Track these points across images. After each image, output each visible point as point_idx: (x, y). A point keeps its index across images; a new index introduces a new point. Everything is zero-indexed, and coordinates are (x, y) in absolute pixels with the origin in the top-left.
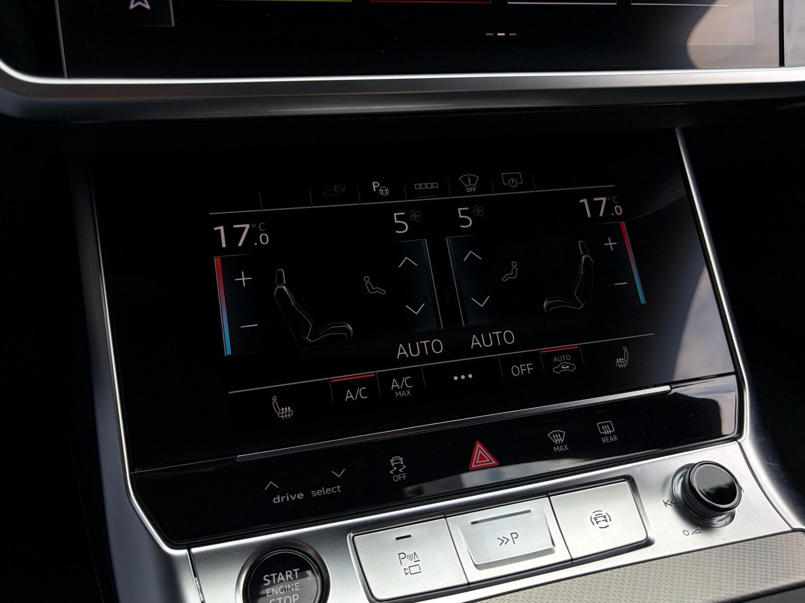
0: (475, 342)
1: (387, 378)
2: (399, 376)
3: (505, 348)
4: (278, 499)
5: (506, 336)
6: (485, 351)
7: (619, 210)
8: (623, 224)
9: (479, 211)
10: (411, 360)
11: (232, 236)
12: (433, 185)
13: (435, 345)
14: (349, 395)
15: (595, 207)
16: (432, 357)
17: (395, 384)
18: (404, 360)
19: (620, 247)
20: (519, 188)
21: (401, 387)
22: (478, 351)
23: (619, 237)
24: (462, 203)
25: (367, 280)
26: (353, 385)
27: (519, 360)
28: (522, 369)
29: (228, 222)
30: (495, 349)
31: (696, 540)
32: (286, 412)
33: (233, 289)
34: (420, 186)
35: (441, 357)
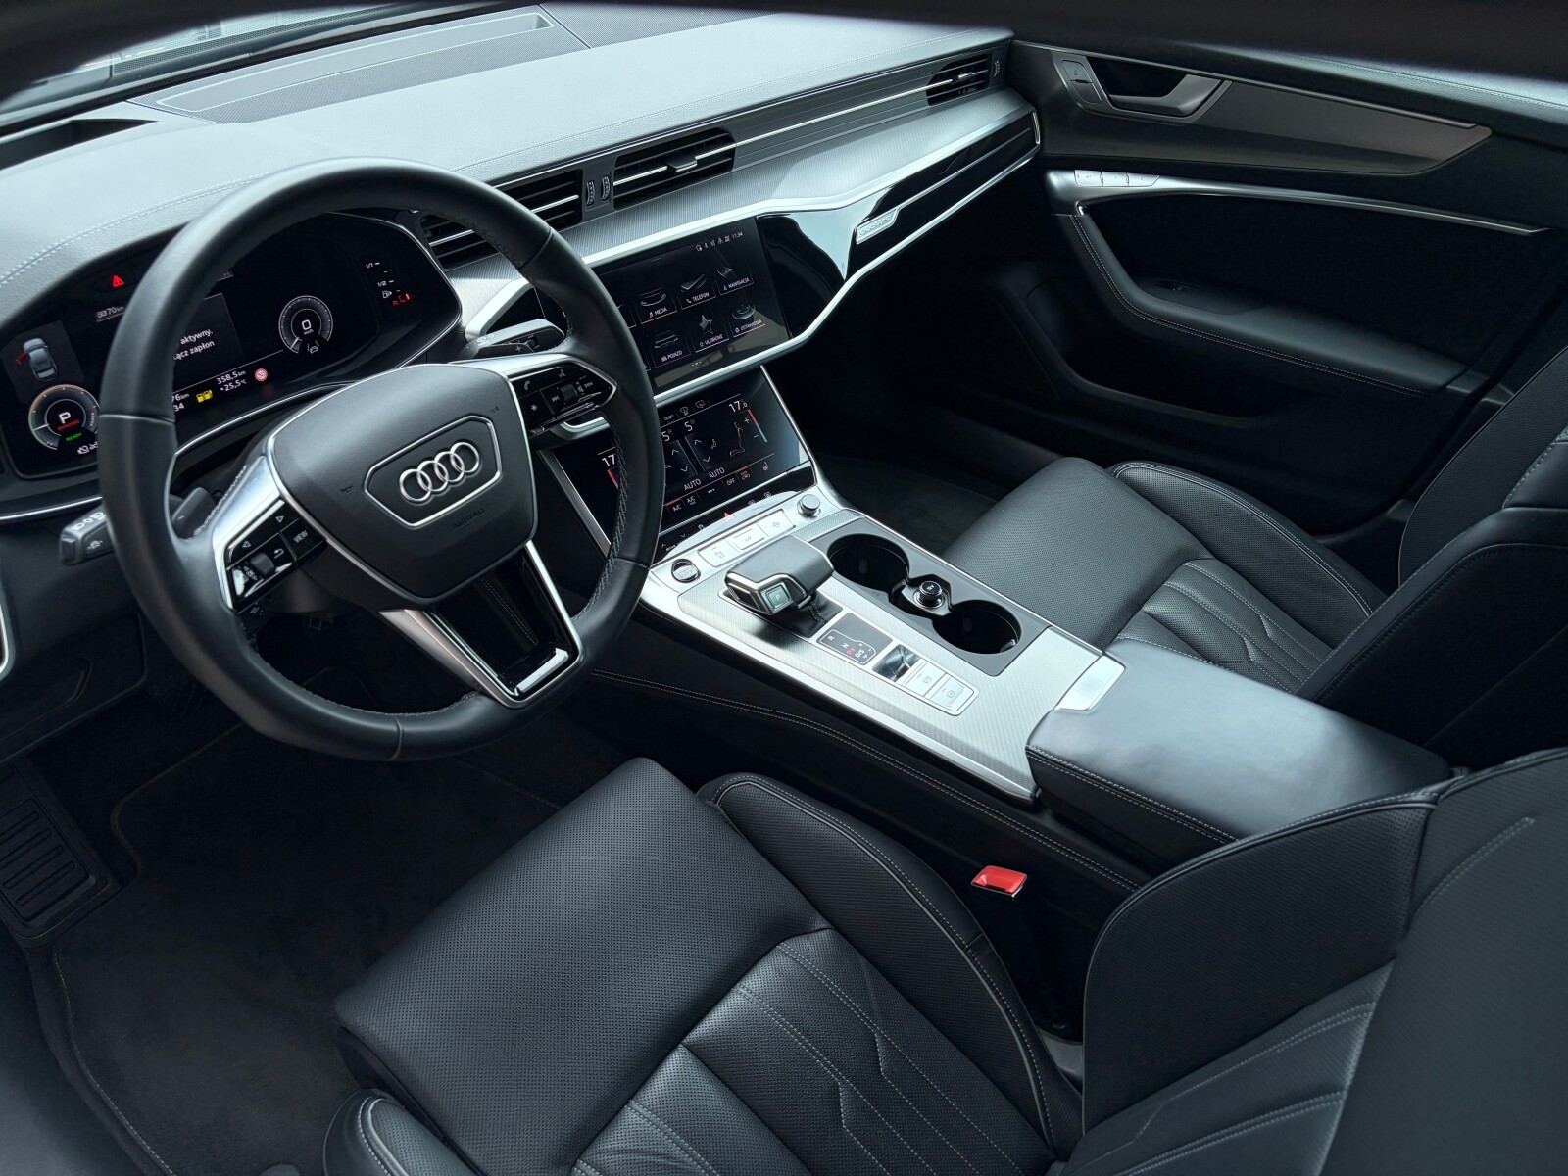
0: (711, 476)
1: (685, 499)
2: (689, 497)
3: (722, 475)
5: (721, 470)
6: (715, 479)
7: (745, 405)
8: (749, 409)
9: (692, 422)
10: (691, 490)
11: (610, 460)
12: (672, 416)
13: (697, 482)
14: (675, 509)
16: (698, 487)
17: (689, 501)
18: (689, 491)
19: (751, 421)
21: (691, 500)
22: (713, 479)
24: (685, 420)
26: (675, 505)
27: (729, 478)
28: (731, 482)
29: (605, 455)
30: (719, 477)
31: (808, 522)
34: (667, 418)
35: (701, 486)
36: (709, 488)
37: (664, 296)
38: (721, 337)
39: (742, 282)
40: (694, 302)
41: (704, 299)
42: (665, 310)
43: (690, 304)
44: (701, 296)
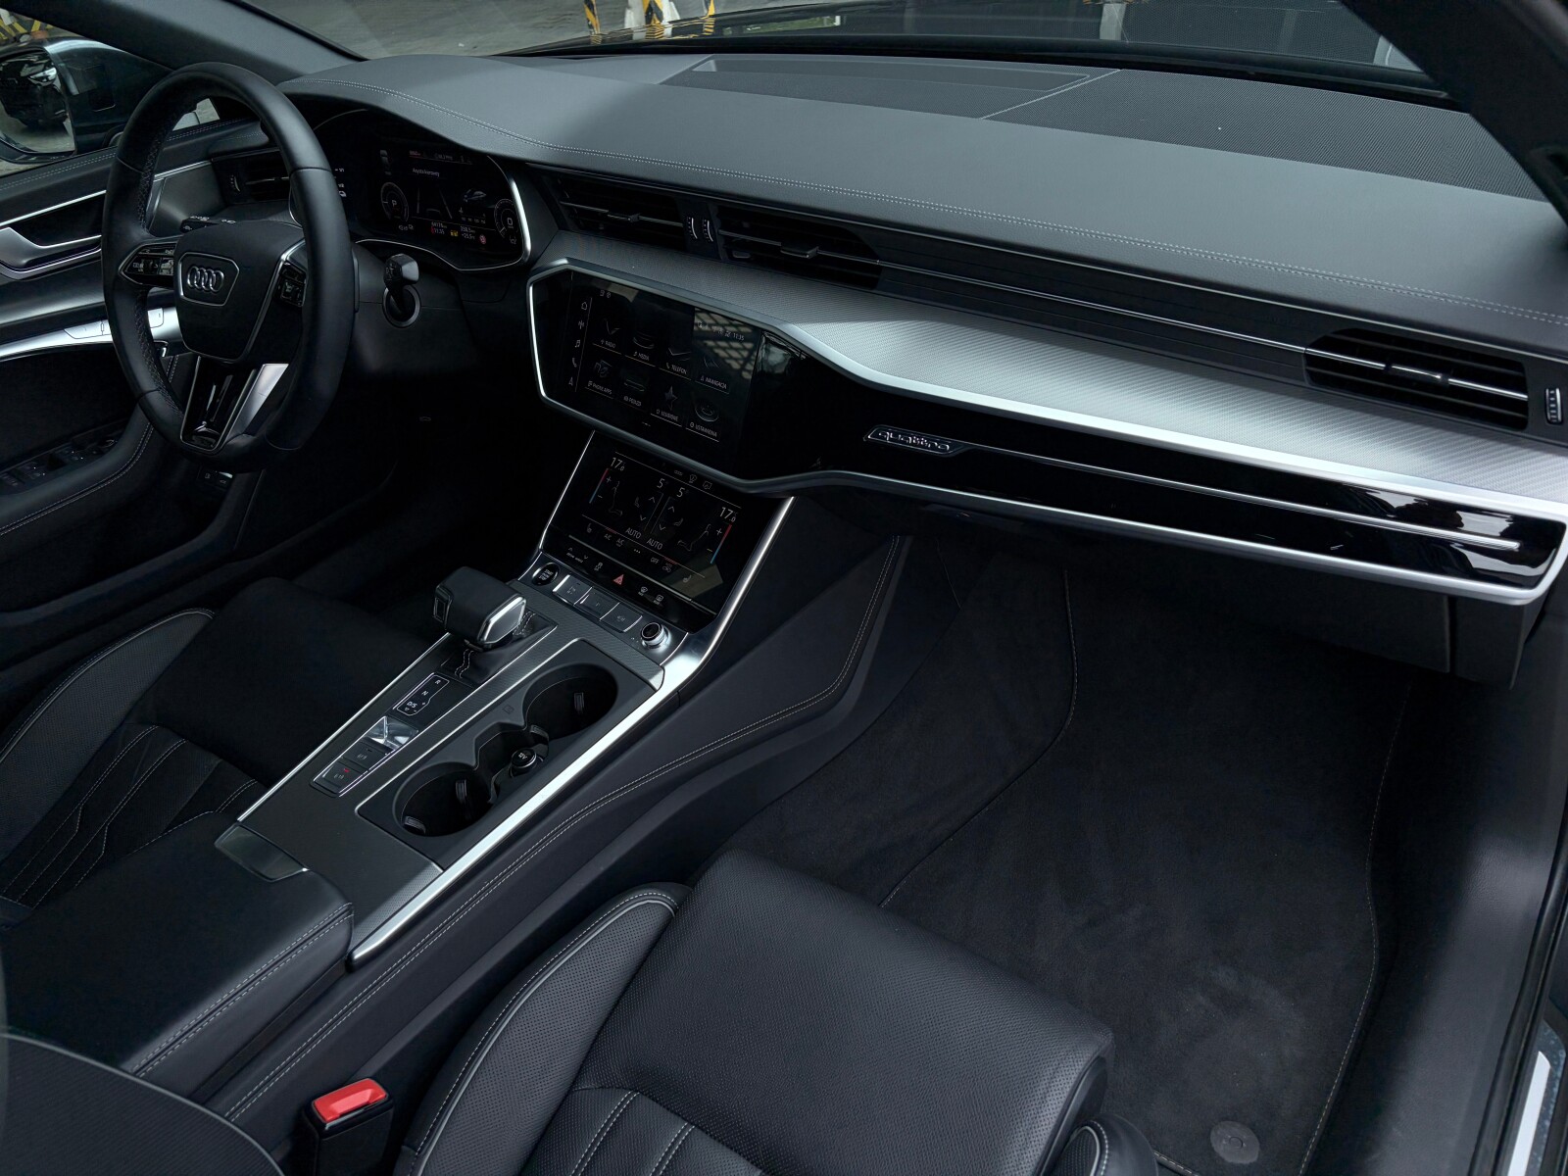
0: (649, 542)
1: (619, 537)
2: (622, 538)
4: (569, 554)
5: (659, 545)
7: (733, 519)
8: (730, 526)
9: (687, 492)
10: (629, 536)
12: (680, 474)
13: (638, 534)
14: (606, 536)
15: (727, 512)
16: (634, 538)
17: (619, 540)
18: (627, 534)
19: (721, 535)
20: (707, 491)
22: (648, 545)
23: (724, 531)
24: (683, 486)
25: (637, 499)
26: (609, 533)
27: (657, 556)
28: (655, 560)
30: (653, 548)
32: (589, 530)
33: (605, 480)
34: (676, 472)
35: (636, 540)
36: (639, 548)
37: (651, 346)
38: (676, 418)
39: (720, 384)
40: (671, 370)
41: (680, 373)
42: (648, 358)
43: (666, 368)
44: (679, 369)
